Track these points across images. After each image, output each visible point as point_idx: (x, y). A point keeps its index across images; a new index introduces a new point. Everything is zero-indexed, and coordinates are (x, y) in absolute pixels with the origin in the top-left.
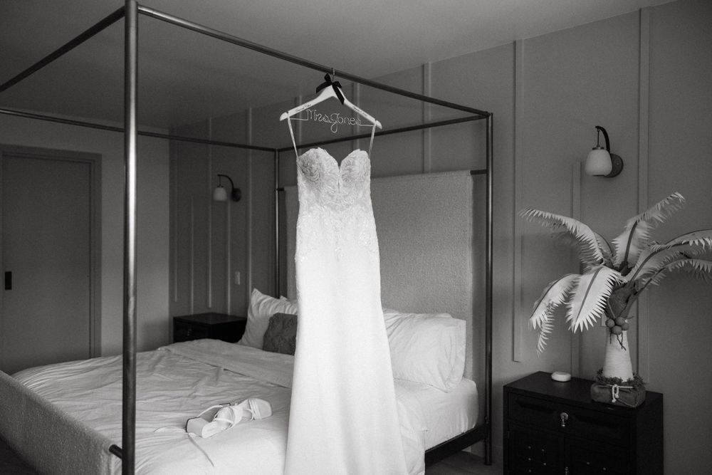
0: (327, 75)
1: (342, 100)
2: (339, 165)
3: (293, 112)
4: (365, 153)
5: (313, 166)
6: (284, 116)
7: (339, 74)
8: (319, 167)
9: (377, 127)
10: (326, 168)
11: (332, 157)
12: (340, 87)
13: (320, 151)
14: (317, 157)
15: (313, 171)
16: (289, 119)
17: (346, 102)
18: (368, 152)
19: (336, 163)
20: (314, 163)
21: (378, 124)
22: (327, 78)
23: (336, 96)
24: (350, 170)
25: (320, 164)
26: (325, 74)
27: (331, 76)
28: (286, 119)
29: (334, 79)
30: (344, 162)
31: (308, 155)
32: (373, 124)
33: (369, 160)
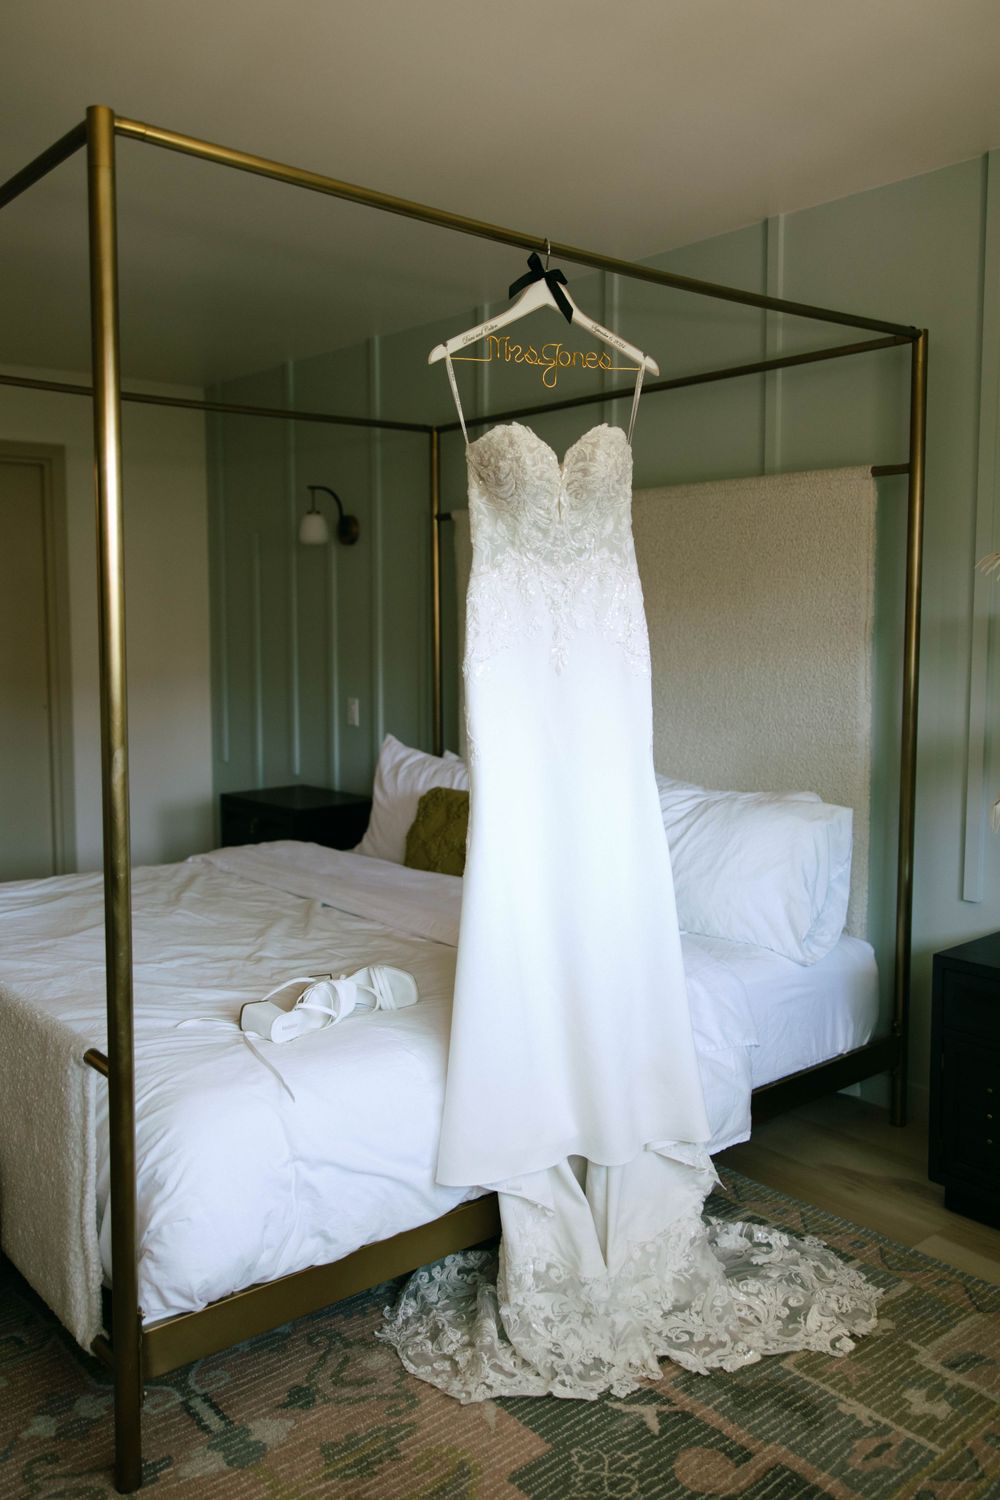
0: (534, 254)
1: (567, 311)
2: (561, 460)
3: (457, 343)
4: (618, 433)
5: (501, 464)
6: (438, 354)
7: (560, 252)
8: (515, 465)
9: (647, 373)
10: (529, 468)
11: (543, 444)
12: (564, 282)
13: (517, 429)
14: (512, 444)
15: (502, 476)
16: (449, 359)
17: (578, 316)
18: (626, 431)
19: (553, 457)
20: (504, 458)
21: (649, 364)
22: (534, 263)
23: (553, 303)
24: (585, 472)
25: (517, 460)
26: (528, 253)
27: (543, 258)
28: (443, 361)
29: (550, 263)
30: (571, 454)
31: (490, 440)
32: (637, 365)
33: (629, 449)
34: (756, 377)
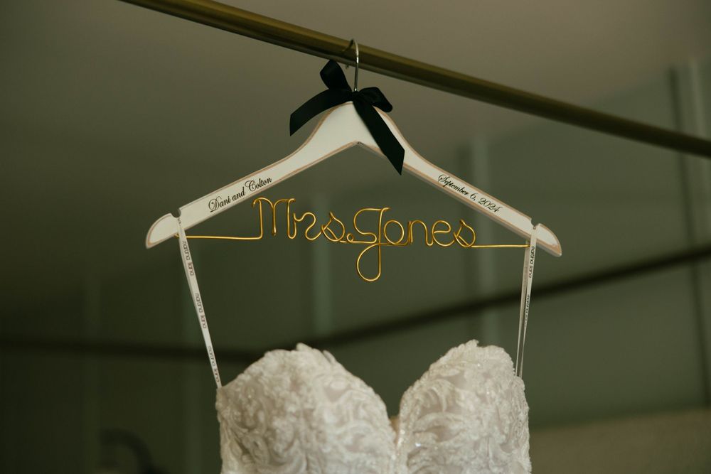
0: (331, 63)
1: (394, 153)
2: (393, 411)
3: (197, 211)
4: (496, 357)
5: (278, 423)
6: (162, 230)
7: (374, 61)
8: (303, 427)
9: (541, 252)
10: (331, 432)
11: (358, 383)
12: (387, 108)
13: (305, 356)
14: (296, 385)
15: (279, 447)
16: (183, 239)
17: (413, 160)
18: (511, 351)
19: (380, 407)
20: (282, 412)
21: (543, 236)
22: (333, 77)
23: (369, 141)
24: (440, 431)
25: (307, 415)
26: (322, 62)
27: (349, 72)
28: (174, 241)
30: (412, 398)
31: (256, 378)
32: (523, 239)
33: (520, 385)
34: (680, 274)
